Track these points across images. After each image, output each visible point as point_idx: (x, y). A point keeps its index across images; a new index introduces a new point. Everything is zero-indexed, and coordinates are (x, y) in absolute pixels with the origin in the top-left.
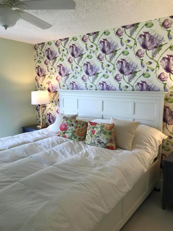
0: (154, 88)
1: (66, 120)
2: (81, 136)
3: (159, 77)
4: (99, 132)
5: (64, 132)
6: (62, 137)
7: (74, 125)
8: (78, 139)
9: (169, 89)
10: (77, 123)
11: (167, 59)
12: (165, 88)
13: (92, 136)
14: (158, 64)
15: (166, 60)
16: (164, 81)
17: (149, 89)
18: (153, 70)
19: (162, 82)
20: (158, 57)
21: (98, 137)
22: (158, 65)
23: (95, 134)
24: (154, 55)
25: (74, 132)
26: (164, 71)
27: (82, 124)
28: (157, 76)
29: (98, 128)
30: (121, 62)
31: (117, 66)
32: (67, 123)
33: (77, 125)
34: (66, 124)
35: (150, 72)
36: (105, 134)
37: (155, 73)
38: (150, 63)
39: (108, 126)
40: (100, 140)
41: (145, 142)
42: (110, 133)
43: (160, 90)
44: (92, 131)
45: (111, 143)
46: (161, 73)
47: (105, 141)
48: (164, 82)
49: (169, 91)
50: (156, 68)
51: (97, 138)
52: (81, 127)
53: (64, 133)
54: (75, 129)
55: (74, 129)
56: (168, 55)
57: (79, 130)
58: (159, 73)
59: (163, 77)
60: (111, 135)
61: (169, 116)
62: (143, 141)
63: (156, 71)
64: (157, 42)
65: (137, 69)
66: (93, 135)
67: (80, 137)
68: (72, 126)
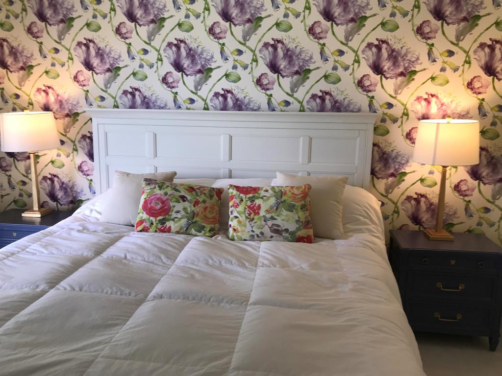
0: (348, 105)
1: (159, 187)
2: (214, 223)
3: (360, 83)
4: (271, 208)
5: (160, 218)
6: (156, 231)
7: (189, 198)
8: (210, 231)
9: (379, 108)
10: (194, 193)
11: (376, 46)
12: (371, 105)
13: (253, 219)
14: (357, 55)
15: (374, 50)
16: (370, 91)
17: (337, 107)
18: (346, 68)
19: (365, 93)
20: (356, 42)
21: (272, 218)
22: (357, 58)
23: (262, 213)
24: (349, 36)
25: (194, 215)
26: (370, 72)
27: (208, 195)
28: (356, 81)
29: (269, 198)
30: (272, 46)
31: (262, 55)
32: (166, 194)
33: (198, 198)
34: (164, 198)
35: (340, 72)
36: (292, 211)
37: (350, 75)
38: (341, 53)
39: (296, 191)
40: (278, 226)
41: (361, 218)
42: (303, 207)
43: (362, 109)
44: (249, 207)
45: (308, 228)
46: (364, 76)
47: (292, 227)
48: (370, 94)
49: (380, 112)
50: (353, 64)
51: (270, 223)
52: (208, 200)
53: (162, 222)
54: (193, 208)
55: (190, 207)
56: (377, 39)
57: (205, 208)
58: (359, 76)
59: (367, 83)
60: (307, 210)
61: (378, 161)
62: (358, 217)
63: (353, 70)
64: (357, 11)
65: (310, 65)
66: (256, 217)
67: (213, 226)
68: (184, 201)
